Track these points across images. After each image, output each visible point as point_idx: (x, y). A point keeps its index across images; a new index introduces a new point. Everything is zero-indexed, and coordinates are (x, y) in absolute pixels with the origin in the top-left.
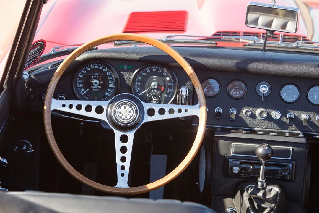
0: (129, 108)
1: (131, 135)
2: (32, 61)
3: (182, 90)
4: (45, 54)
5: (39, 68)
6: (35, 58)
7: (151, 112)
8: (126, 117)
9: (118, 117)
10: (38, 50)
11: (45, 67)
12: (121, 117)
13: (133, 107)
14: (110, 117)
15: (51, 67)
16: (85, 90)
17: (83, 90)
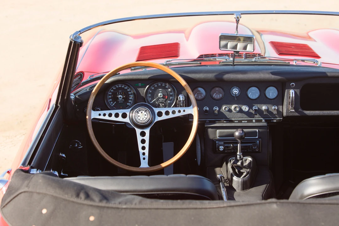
0: (145, 112)
1: (147, 131)
2: (76, 86)
3: (180, 97)
4: (84, 80)
5: (81, 91)
6: (78, 84)
7: (160, 114)
8: (143, 119)
9: (138, 119)
10: (79, 79)
11: (85, 89)
12: (140, 119)
13: (147, 112)
14: (132, 120)
15: (89, 89)
16: (113, 103)
17: (112, 103)
